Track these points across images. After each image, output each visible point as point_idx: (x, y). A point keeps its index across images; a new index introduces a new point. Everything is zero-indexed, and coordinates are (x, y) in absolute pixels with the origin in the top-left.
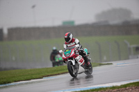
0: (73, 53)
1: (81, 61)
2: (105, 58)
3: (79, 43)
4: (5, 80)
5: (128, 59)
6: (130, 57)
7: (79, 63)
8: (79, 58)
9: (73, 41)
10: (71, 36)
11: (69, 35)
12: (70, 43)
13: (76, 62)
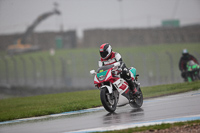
0: (110, 74)
1: (123, 88)
3: (121, 60)
4: (79, 105)
7: (120, 90)
8: (119, 82)
9: (112, 56)
10: (109, 49)
11: (106, 47)
12: (107, 59)
13: (114, 89)
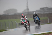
0: (26, 21)
2: (8, 28)
5: (16, 28)
6: (17, 27)
7: (28, 24)
